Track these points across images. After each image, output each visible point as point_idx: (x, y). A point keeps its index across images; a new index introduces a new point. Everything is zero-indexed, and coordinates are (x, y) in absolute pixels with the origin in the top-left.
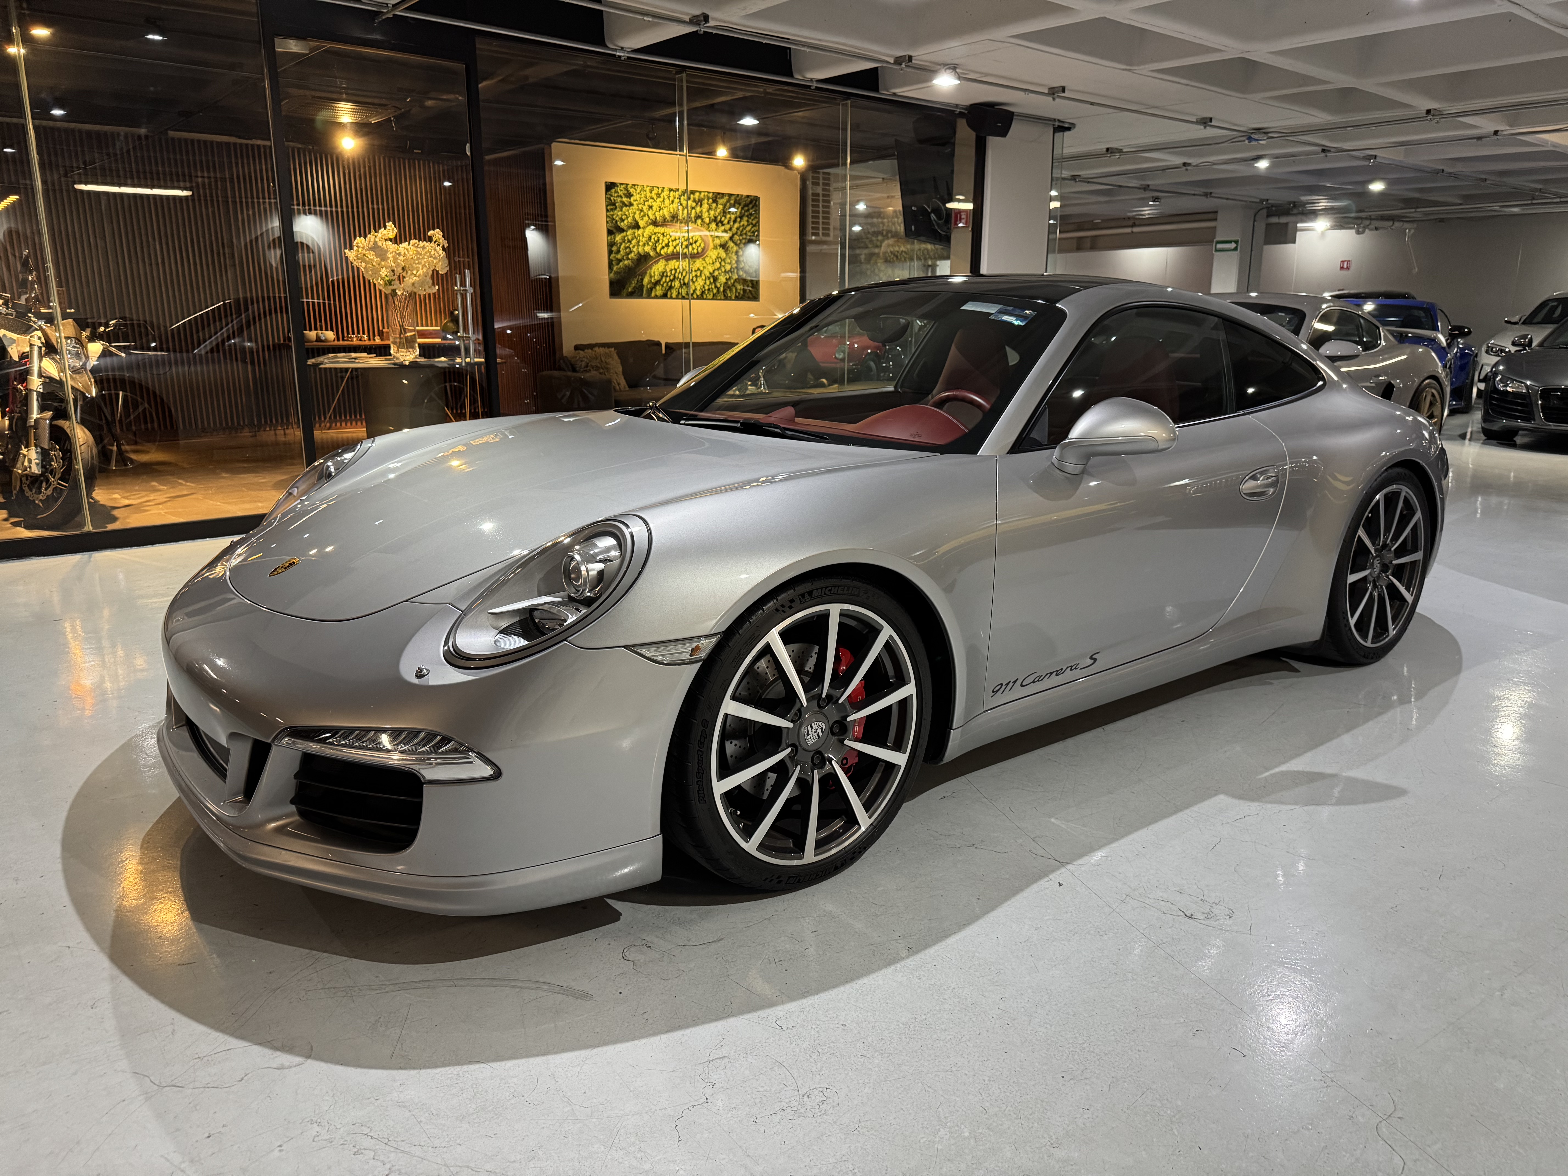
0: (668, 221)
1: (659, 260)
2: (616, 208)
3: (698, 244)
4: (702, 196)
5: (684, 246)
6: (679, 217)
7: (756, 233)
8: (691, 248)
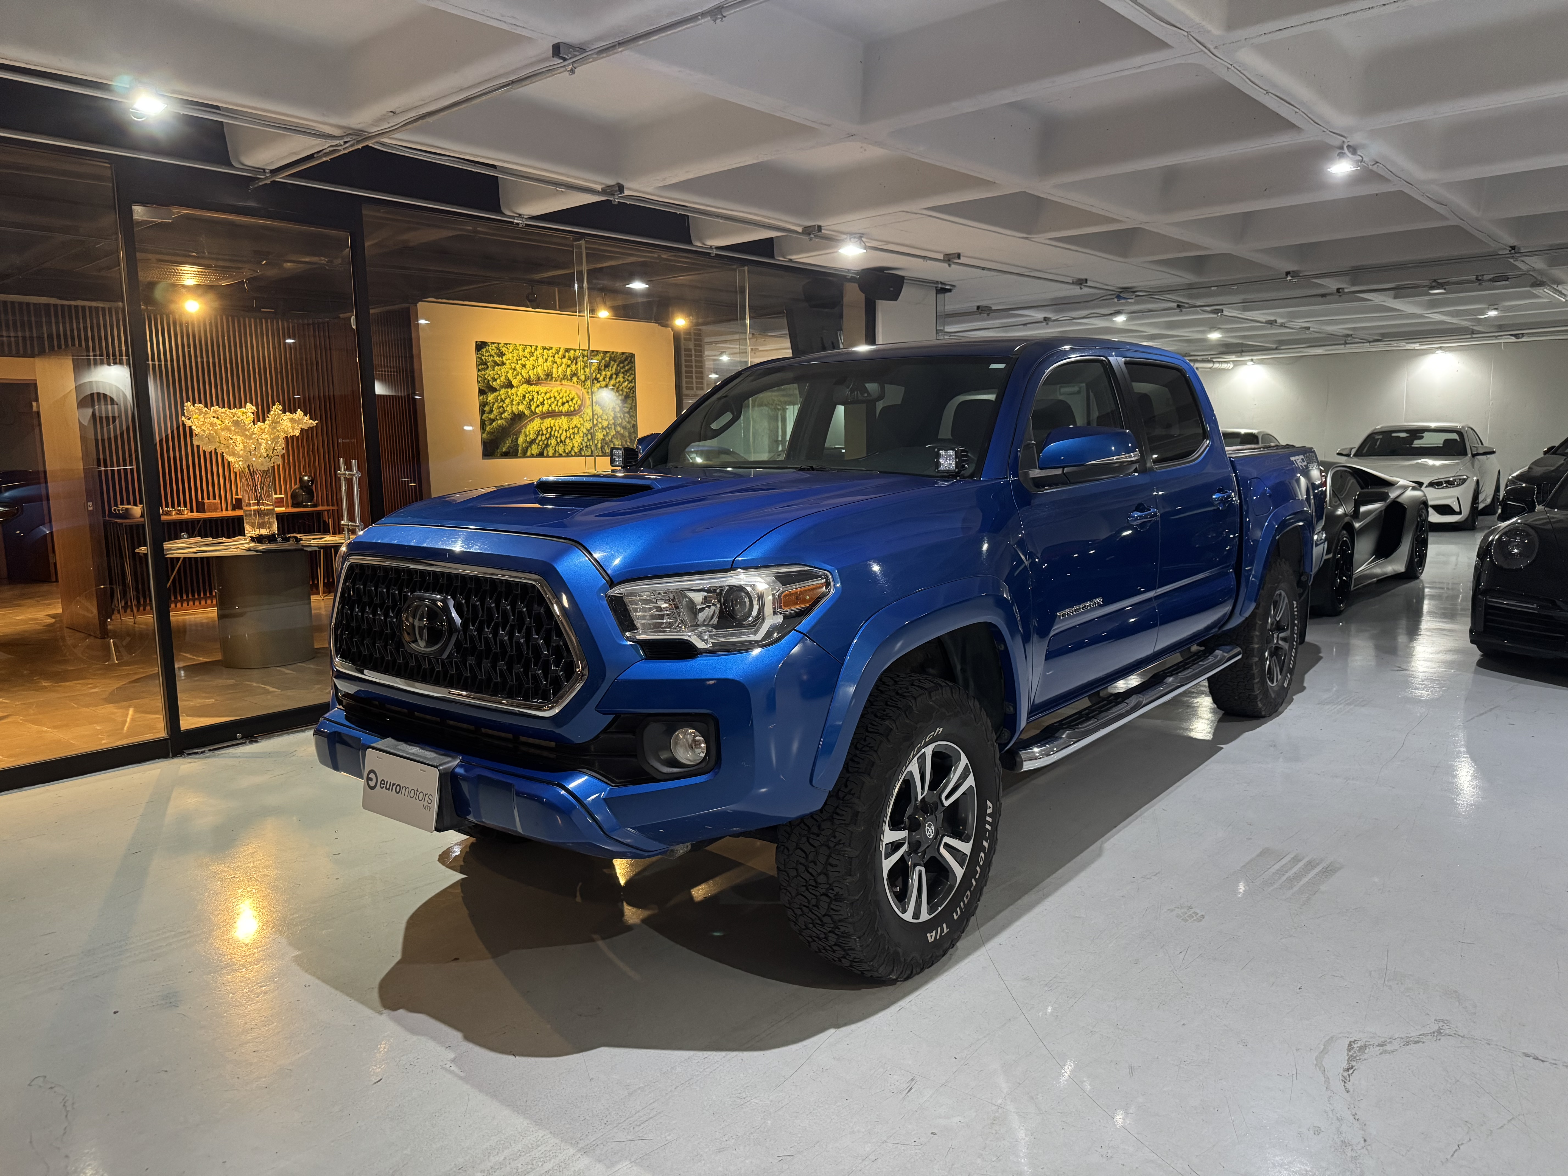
0: (542, 380)
1: (534, 419)
2: (488, 367)
3: (574, 401)
4: (577, 353)
5: (559, 404)
6: (554, 376)
7: (633, 389)
8: (566, 405)
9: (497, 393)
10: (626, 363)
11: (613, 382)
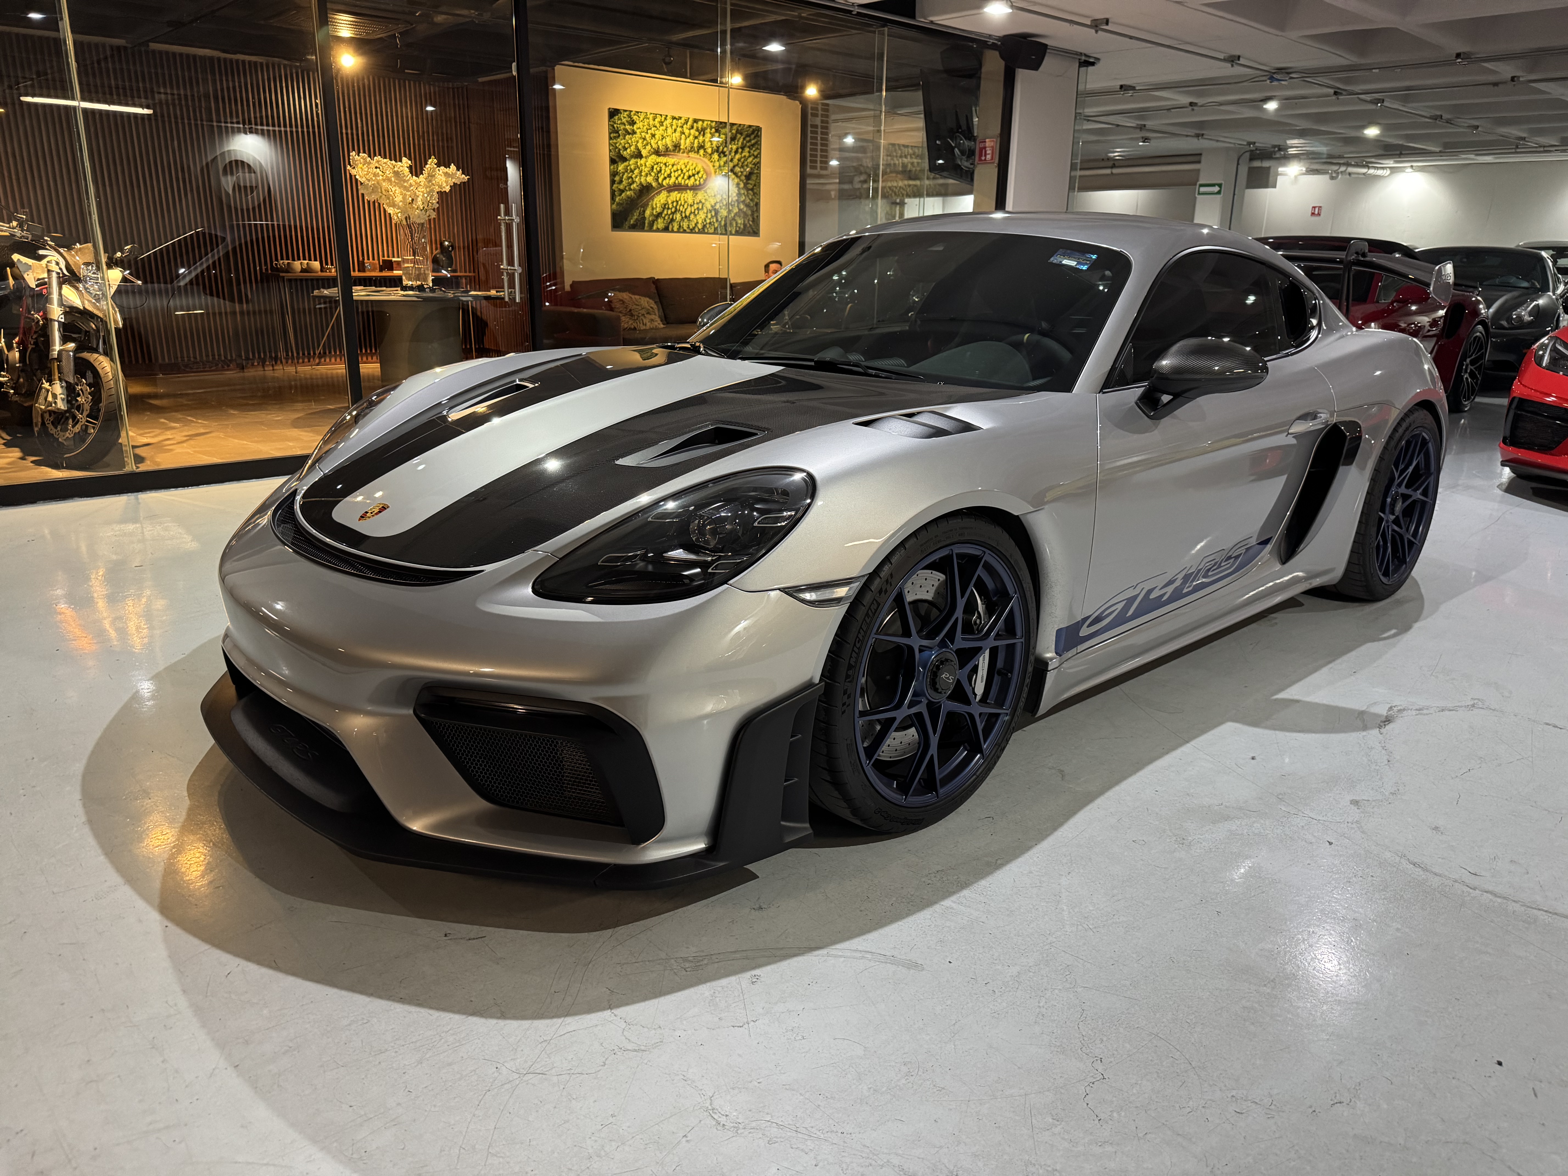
0: (670, 151)
1: (660, 192)
2: (619, 136)
3: (700, 175)
4: (705, 125)
5: (686, 177)
6: (682, 147)
7: (758, 165)
8: (692, 179)
9: (626, 163)
10: (752, 136)
11: (738, 156)
